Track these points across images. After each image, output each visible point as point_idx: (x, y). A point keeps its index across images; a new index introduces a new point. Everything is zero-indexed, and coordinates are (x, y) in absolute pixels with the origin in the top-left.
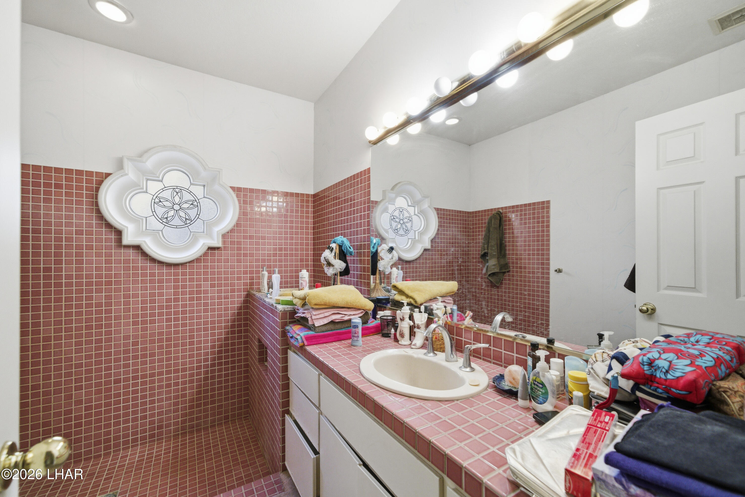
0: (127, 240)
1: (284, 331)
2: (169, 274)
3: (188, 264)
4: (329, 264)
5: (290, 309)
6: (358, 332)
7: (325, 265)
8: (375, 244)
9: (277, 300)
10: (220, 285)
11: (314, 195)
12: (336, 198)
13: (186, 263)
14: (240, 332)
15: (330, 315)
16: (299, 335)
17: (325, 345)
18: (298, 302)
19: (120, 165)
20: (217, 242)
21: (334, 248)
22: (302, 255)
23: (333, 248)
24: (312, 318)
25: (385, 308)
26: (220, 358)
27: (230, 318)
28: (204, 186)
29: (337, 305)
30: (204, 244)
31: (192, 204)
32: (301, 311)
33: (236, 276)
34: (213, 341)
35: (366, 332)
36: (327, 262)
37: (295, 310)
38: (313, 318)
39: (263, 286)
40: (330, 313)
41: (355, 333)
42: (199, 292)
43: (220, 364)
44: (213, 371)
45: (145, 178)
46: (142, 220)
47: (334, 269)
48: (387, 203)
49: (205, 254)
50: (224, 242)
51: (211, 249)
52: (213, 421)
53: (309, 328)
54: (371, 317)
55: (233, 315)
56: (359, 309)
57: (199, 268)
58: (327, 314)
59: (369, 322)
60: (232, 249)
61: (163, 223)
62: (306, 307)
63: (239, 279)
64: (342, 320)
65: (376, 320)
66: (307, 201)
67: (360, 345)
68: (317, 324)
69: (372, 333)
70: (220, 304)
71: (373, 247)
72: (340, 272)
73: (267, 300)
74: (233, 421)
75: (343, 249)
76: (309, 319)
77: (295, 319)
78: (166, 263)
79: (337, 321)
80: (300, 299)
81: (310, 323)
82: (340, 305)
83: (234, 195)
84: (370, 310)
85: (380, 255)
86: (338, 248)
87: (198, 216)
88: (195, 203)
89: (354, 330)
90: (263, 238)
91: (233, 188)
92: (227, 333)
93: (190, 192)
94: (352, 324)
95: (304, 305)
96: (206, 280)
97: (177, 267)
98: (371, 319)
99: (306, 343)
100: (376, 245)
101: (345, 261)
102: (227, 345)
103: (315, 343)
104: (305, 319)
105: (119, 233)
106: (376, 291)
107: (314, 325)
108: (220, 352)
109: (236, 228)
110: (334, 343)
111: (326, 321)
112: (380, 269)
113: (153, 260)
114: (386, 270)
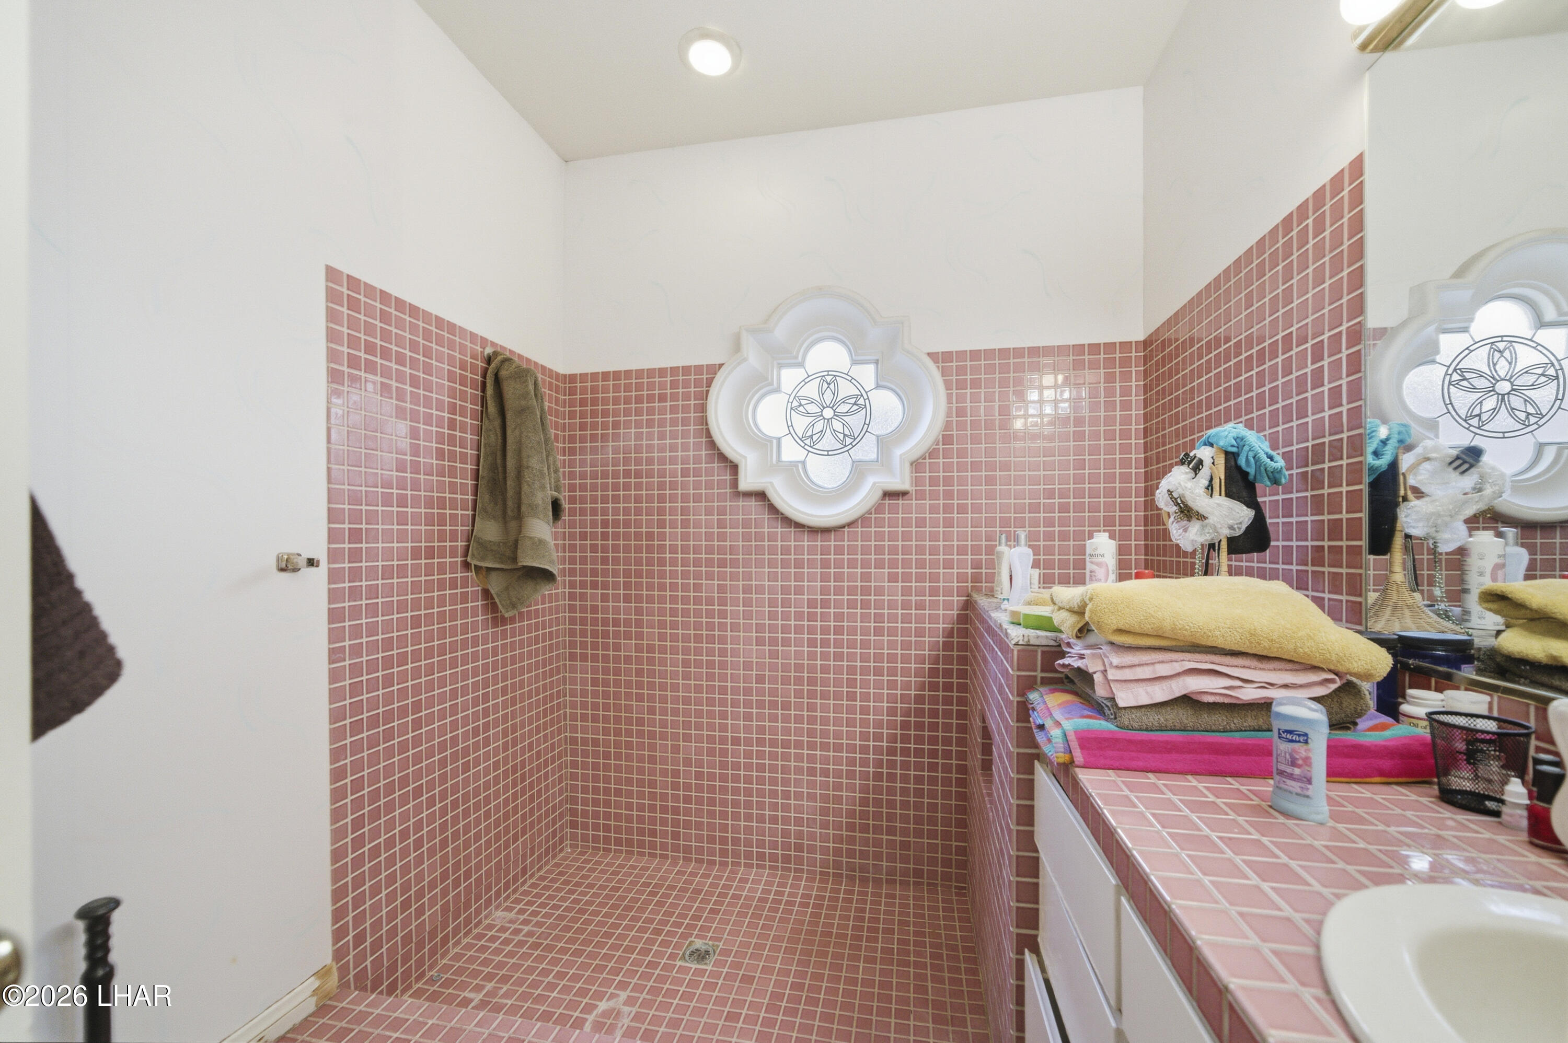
0: (747, 482)
1: (1024, 702)
2: (812, 550)
3: (846, 529)
4: (1187, 512)
5: (1044, 642)
6: (1307, 761)
7: (1172, 519)
8: (1384, 442)
9: (1014, 614)
10: (907, 578)
11: (1145, 342)
12: (1218, 342)
13: (844, 527)
14: (948, 687)
15: (1178, 675)
16: (1058, 724)
17: (1152, 778)
18: (1067, 623)
19: (737, 347)
20: (900, 481)
21: (1207, 462)
22: (1109, 507)
23: (1201, 462)
24: (1105, 677)
25: (1449, 677)
26: (905, 739)
27: (927, 653)
28: (877, 362)
29: (1210, 643)
30: (874, 484)
31: (855, 404)
32: (1078, 648)
33: (941, 557)
34: (892, 699)
35: (1350, 763)
36: (1177, 504)
37: (1060, 646)
38: (1110, 677)
39: (1000, 582)
40: (1178, 667)
41: (1293, 763)
42: (866, 591)
43: (905, 752)
44: (892, 764)
45: (775, 363)
46: (771, 442)
47: (1203, 527)
48: (1431, 329)
49: (878, 508)
50: (917, 481)
51: (889, 495)
52: (891, 872)
53: (1098, 708)
54: (1372, 703)
55: (934, 646)
56: (1315, 668)
57: (866, 537)
58: (1163, 670)
59: (1360, 727)
60: (934, 496)
61: (806, 447)
62: (1091, 639)
63: (948, 564)
64: (1227, 701)
65: (1397, 721)
66: (1126, 362)
67: (1319, 818)
68: (1125, 698)
69: (1382, 773)
70: (906, 619)
71: (1376, 454)
72: (1231, 540)
73: (995, 615)
74: (932, 888)
75: (1242, 462)
76: (1098, 678)
77: (1057, 671)
78: (809, 527)
79: (1211, 699)
80: (1071, 611)
81: (1100, 691)
82: (1220, 643)
83: (937, 374)
84: (1366, 677)
85: (1412, 481)
86: (1221, 461)
87: (866, 426)
88: (861, 401)
89: (1282, 747)
90: (1006, 467)
91: (932, 356)
92: (922, 687)
93: (852, 380)
94: (1277, 724)
95: (1084, 631)
96: (879, 564)
97: (826, 535)
98: (1372, 718)
99: (1079, 757)
100: (1392, 443)
101: (1252, 503)
102: (919, 713)
103: (1117, 764)
104: (1086, 676)
105: (734, 468)
106: (1388, 611)
107: (1113, 699)
108: (905, 725)
109: (941, 447)
110: (1193, 781)
111: (1160, 693)
112: (1413, 532)
113: (787, 521)
114: (1446, 536)
